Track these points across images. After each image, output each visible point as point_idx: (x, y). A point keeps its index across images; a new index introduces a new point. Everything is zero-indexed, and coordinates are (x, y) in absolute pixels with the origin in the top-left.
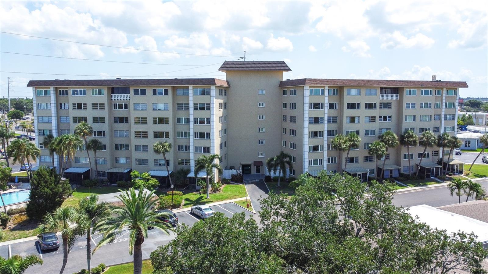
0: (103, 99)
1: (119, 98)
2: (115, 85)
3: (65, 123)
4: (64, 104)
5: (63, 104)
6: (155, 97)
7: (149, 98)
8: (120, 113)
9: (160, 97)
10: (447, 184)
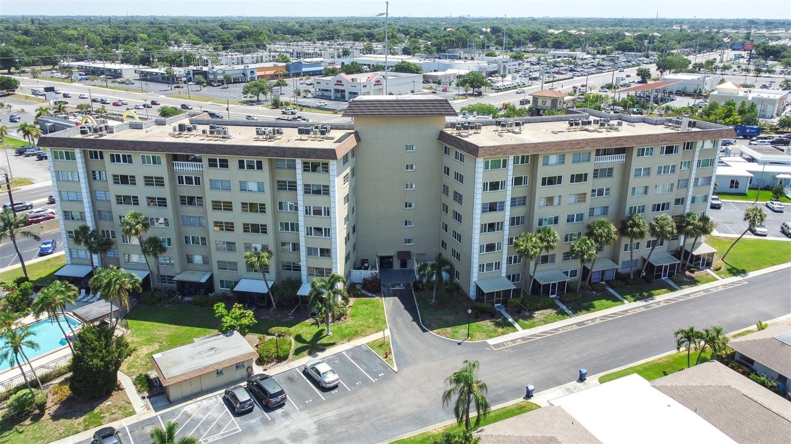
0: (161, 170)
1: (186, 168)
2: (179, 152)
3: (103, 200)
4: (100, 172)
5: (97, 172)
6: (241, 171)
7: (233, 173)
8: (187, 190)
9: (251, 172)
10: (687, 290)
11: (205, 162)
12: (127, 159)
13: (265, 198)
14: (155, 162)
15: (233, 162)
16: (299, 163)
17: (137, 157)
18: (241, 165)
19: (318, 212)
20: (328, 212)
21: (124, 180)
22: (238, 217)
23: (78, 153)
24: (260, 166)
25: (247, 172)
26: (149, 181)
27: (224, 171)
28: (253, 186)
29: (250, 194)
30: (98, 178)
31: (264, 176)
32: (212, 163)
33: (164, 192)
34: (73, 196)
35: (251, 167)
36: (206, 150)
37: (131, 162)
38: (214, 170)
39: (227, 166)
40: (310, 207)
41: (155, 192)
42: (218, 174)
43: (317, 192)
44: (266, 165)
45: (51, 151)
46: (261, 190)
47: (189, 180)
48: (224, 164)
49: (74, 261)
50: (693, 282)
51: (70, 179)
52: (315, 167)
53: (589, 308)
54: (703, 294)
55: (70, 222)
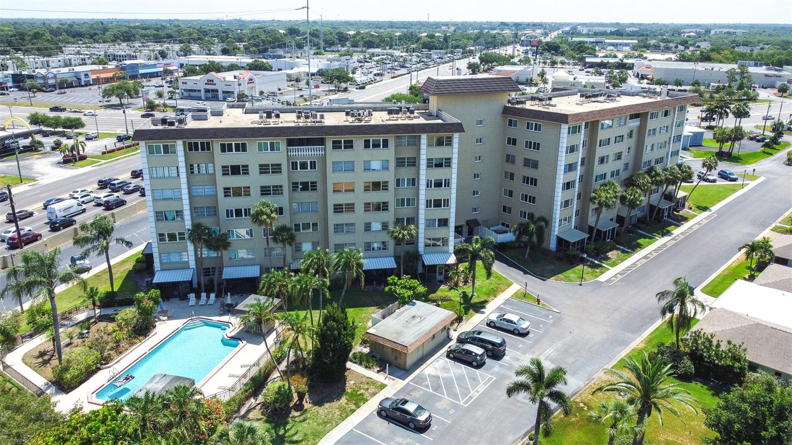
0: (280, 156)
3: (202, 196)
6: (367, 151)
7: (359, 153)
8: (302, 176)
9: (376, 150)
10: (685, 226)
11: (329, 144)
12: (242, 148)
13: (389, 177)
14: (272, 149)
15: (359, 143)
16: (424, 138)
17: (253, 145)
18: (367, 145)
19: (438, 184)
20: (449, 183)
21: (235, 170)
22: (360, 198)
23: (179, 145)
24: (386, 144)
25: (372, 151)
26: (264, 169)
27: (348, 152)
28: (376, 165)
29: (375, 173)
30: (195, 172)
31: (389, 154)
32: (336, 145)
33: (282, 179)
34: (168, 194)
35: (376, 145)
36: (334, 132)
37: (244, 150)
38: (337, 152)
39: (352, 147)
40: (431, 181)
41: (270, 180)
42: (343, 155)
43: (439, 165)
44: (392, 144)
45: (146, 145)
46: (385, 168)
47: (304, 166)
48: (349, 145)
49: (165, 266)
50: (685, 219)
51: (167, 175)
52: (440, 143)
53: (639, 246)
54: (698, 226)
55: (163, 224)
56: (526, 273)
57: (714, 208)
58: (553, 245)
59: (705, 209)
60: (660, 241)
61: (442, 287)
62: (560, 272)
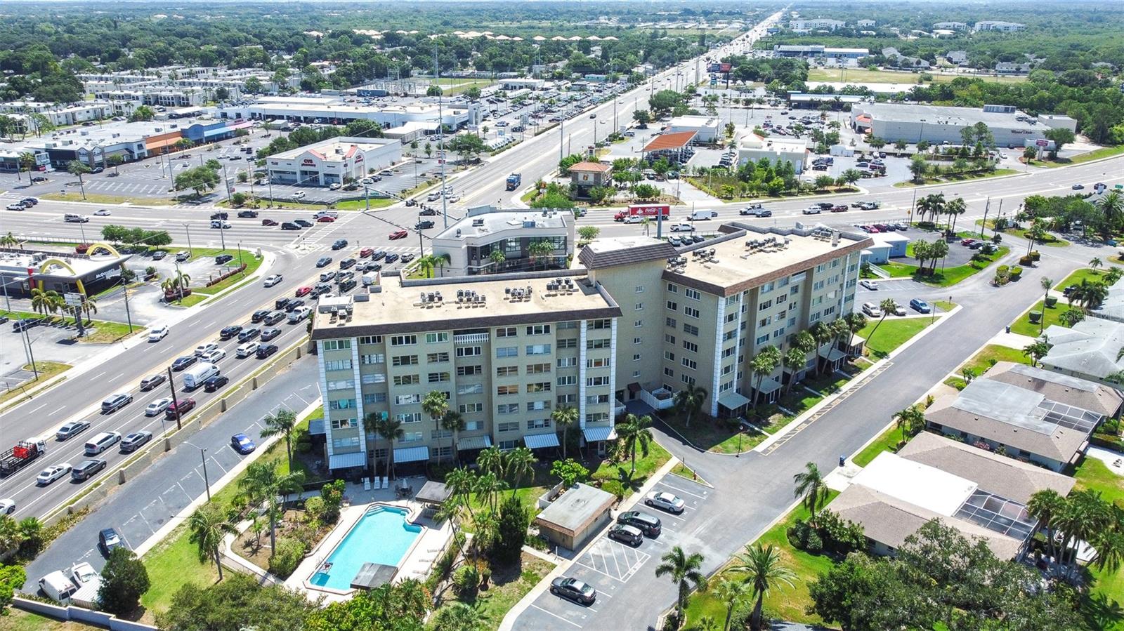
0: (446, 346)
1: (469, 340)
3: (371, 384)
6: (530, 337)
7: (522, 339)
8: (467, 361)
9: (539, 335)
10: (858, 378)
11: (494, 333)
12: (411, 340)
13: (551, 359)
14: (440, 339)
15: (522, 330)
16: (584, 323)
17: (421, 337)
18: (529, 331)
19: (598, 363)
20: (608, 362)
21: (406, 360)
22: (523, 379)
23: (354, 341)
24: (547, 329)
25: (534, 337)
26: (433, 357)
27: (512, 339)
28: (538, 349)
29: (537, 357)
30: (367, 362)
31: (551, 339)
32: (501, 334)
33: (449, 367)
34: (342, 385)
35: (538, 331)
36: (498, 321)
37: (414, 341)
38: (502, 339)
39: (515, 334)
40: (591, 361)
41: (438, 368)
42: (508, 342)
43: (599, 346)
44: (553, 329)
45: (323, 342)
46: (547, 350)
47: (469, 351)
48: (512, 333)
49: (338, 452)
50: (858, 370)
51: (341, 367)
52: (599, 325)
54: (869, 379)
55: (338, 412)
56: (685, 443)
57: (892, 355)
58: (714, 412)
59: (881, 355)
60: (827, 400)
61: (604, 463)
62: (719, 442)
